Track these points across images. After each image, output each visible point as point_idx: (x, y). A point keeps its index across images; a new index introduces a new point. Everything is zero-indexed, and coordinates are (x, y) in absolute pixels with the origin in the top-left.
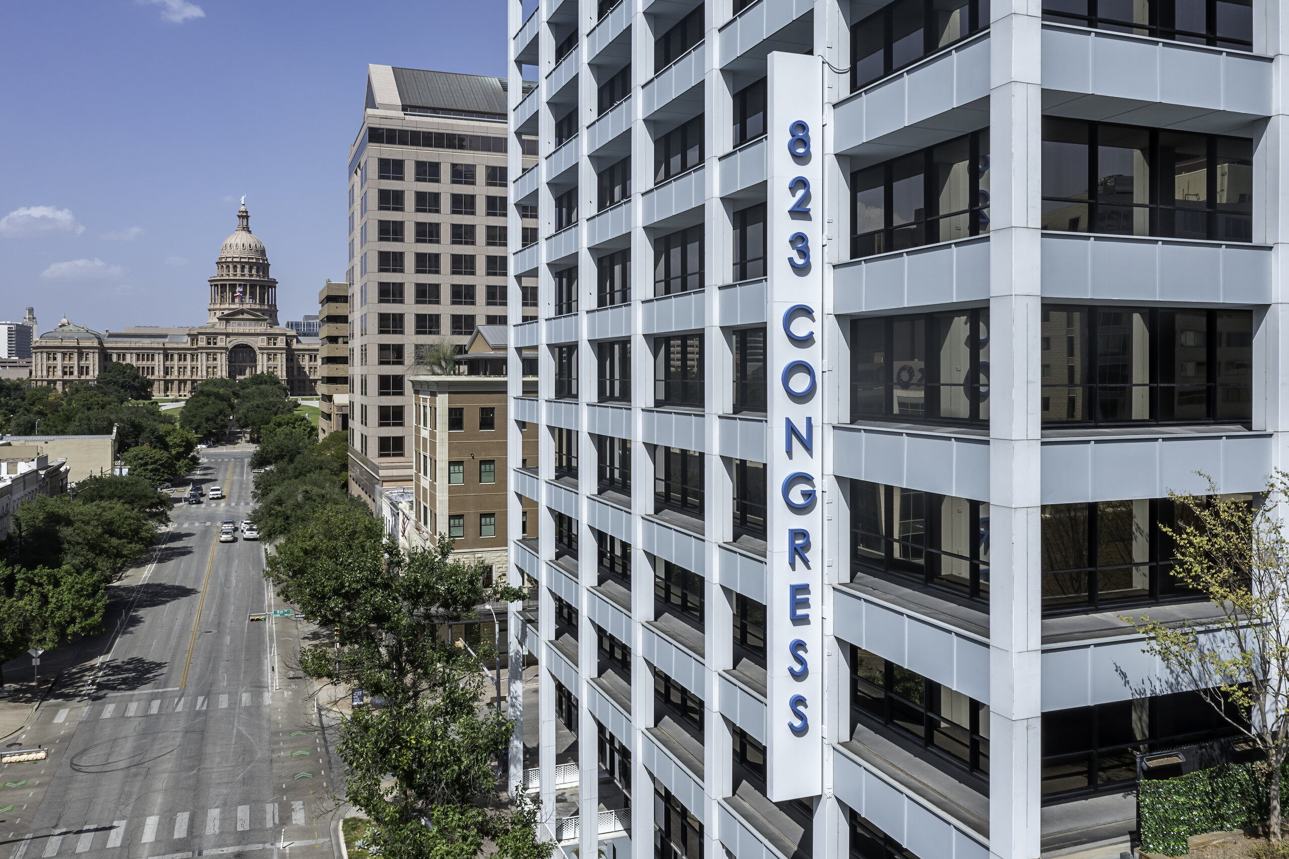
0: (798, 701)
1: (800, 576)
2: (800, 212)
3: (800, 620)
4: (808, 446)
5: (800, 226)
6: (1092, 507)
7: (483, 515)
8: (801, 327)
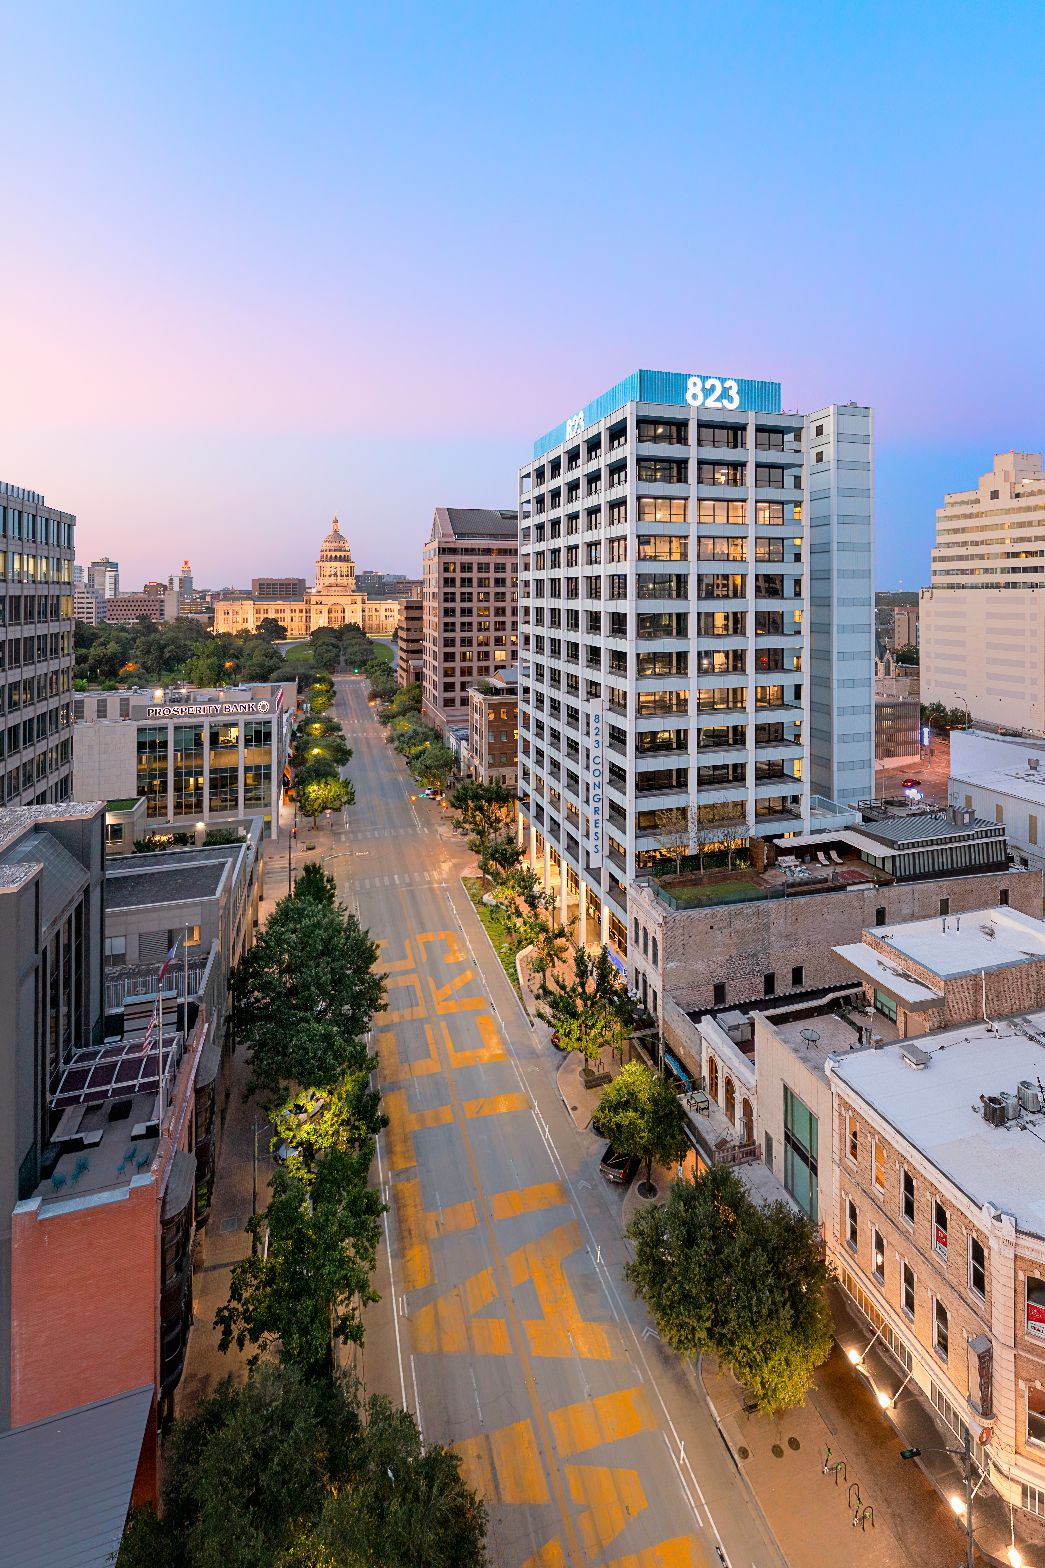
0: (596, 845)
1: (597, 817)
2: (597, 735)
3: (596, 827)
4: (599, 787)
5: (597, 738)
6: (649, 812)
7: (502, 754)
8: (597, 761)
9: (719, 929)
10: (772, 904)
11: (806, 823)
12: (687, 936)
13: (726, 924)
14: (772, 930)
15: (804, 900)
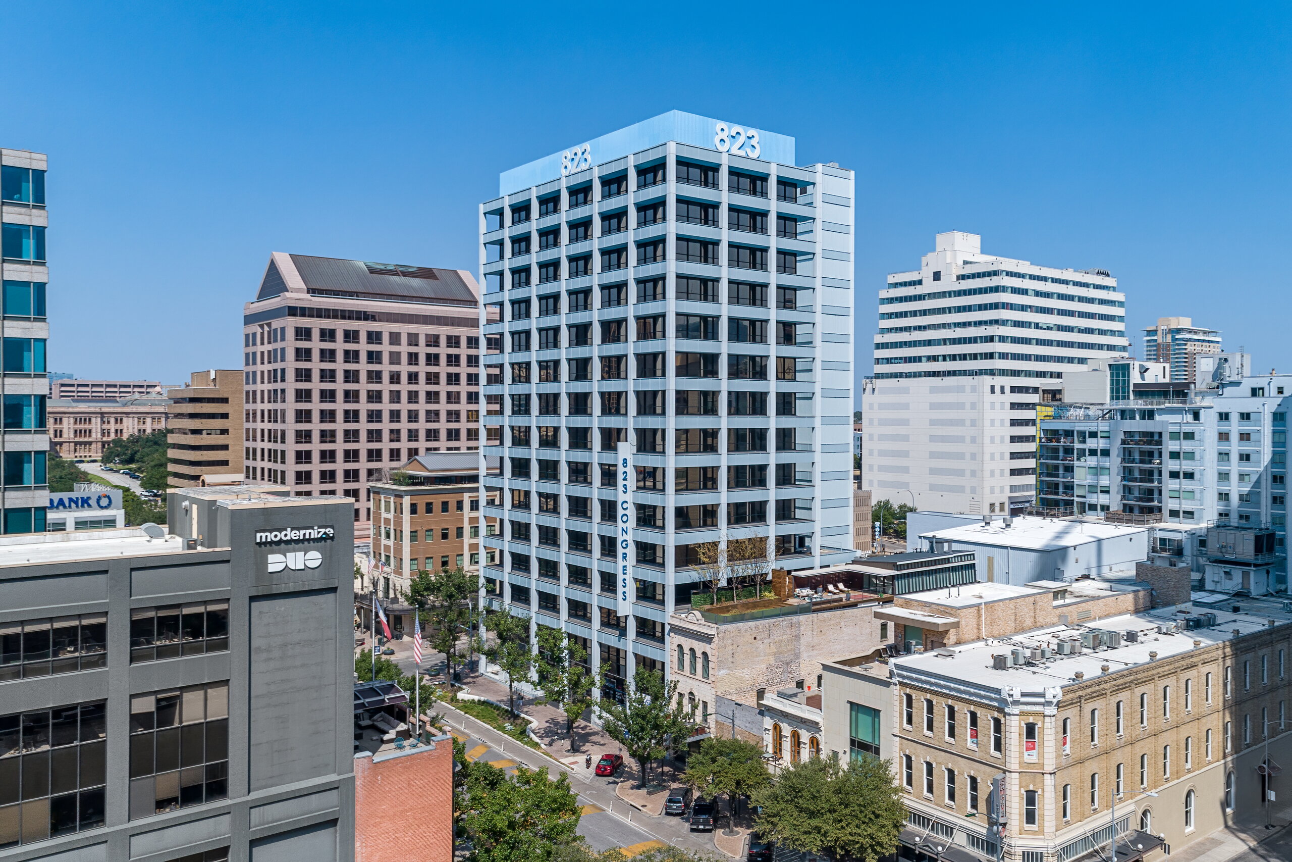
0: (624, 592)
1: (625, 563)
2: (625, 479)
3: (624, 574)
4: (626, 533)
5: (625, 482)
6: (687, 546)
7: (427, 558)
8: (625, 506)
9: (761, 639)
10: (802, 618)
11: (817, 560)
12: (735, 645)
13: (766, 635)
14: (802, 641)
15: (826, 614)
